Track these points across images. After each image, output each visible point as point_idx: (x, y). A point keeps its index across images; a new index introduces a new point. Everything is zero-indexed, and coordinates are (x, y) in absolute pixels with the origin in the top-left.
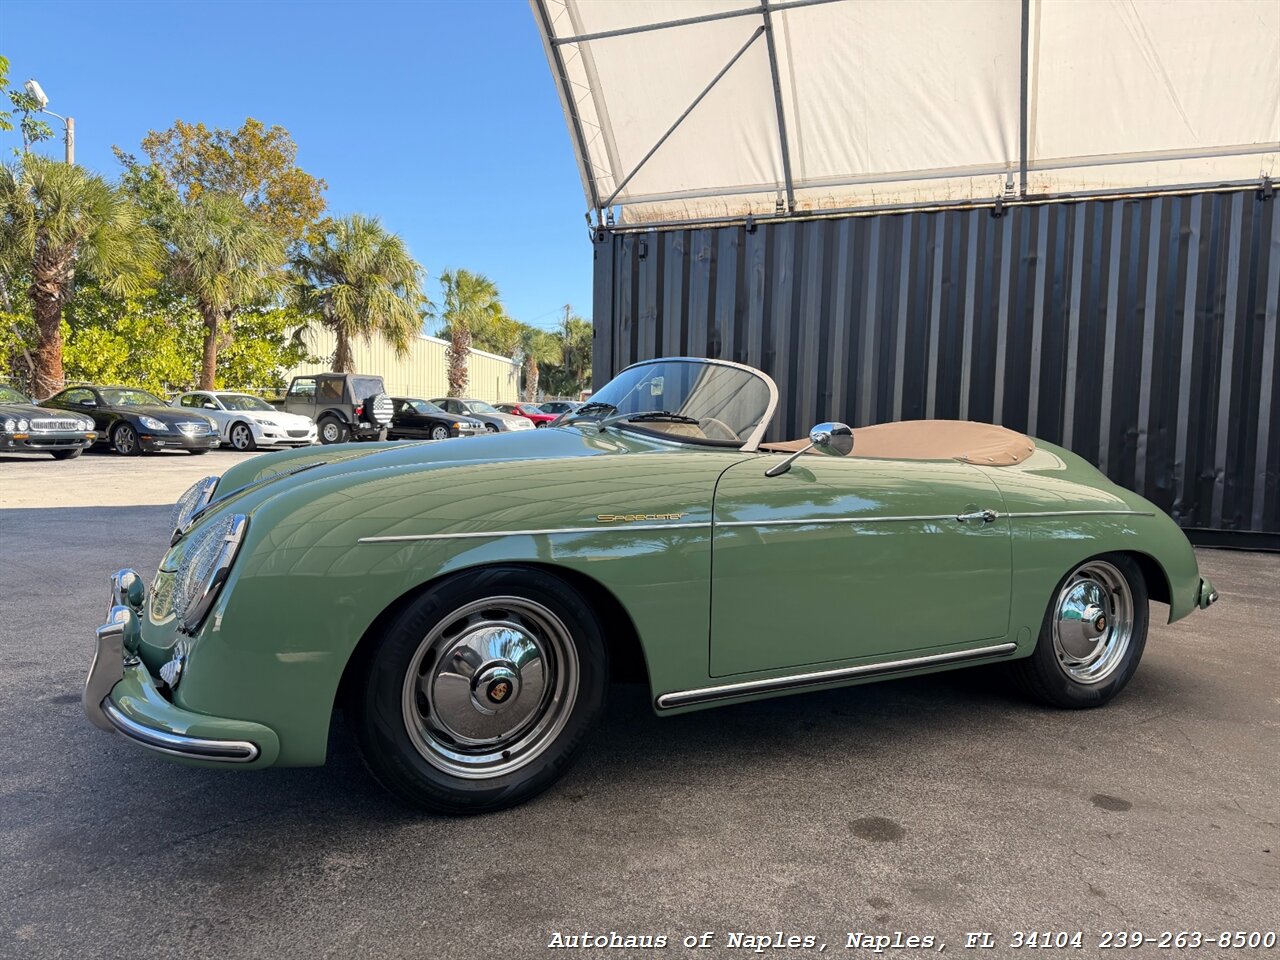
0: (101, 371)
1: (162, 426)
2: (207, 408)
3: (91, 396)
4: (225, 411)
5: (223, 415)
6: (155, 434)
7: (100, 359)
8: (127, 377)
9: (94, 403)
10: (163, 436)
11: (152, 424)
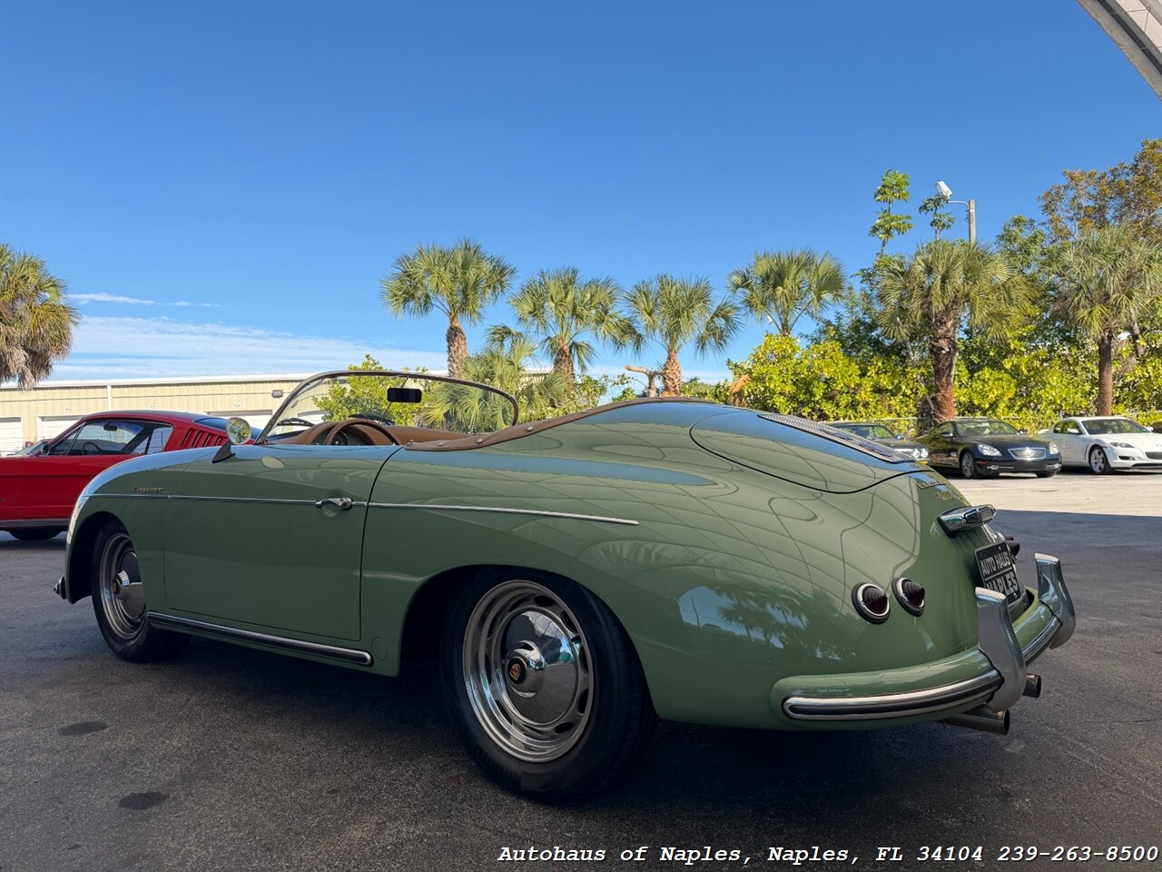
0: (994, 406)
1: (997, 453)
2: (1070, 433)
3: (951, 429)
4: (1087, 435)
5: (1084, 439)
6: (991, 460)
7: (992, 396)
8: (1020, 410)
9: (951, 435)
10: (996, 461)
11: (987, 451)
